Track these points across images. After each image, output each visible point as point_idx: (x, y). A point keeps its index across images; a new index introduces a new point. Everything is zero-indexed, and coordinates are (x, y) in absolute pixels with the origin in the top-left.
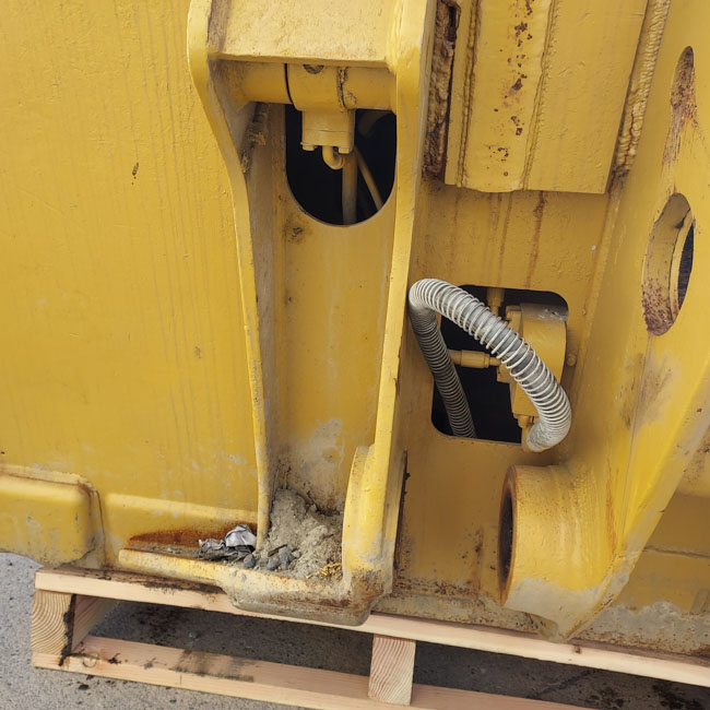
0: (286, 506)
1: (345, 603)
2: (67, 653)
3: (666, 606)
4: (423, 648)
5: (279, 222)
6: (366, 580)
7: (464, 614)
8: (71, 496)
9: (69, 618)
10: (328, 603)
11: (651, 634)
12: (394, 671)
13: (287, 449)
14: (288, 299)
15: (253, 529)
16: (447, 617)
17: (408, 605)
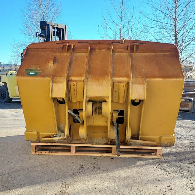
0: (60, 132)
1: (66, 139)
2: (35, 152)
3: (100, 139)
4: (76, 147)
5: (57, 104)
6: (67, 136)
7: (80, 142)
8: (36, 133)
9: (35, 148)
10: (64, 139)
11: (99, 142)
12: (73, 150)
13: (59, 126)
14: (58, 111)
15: (56, 135)
16: (78, 143)
17: (74, 142)
